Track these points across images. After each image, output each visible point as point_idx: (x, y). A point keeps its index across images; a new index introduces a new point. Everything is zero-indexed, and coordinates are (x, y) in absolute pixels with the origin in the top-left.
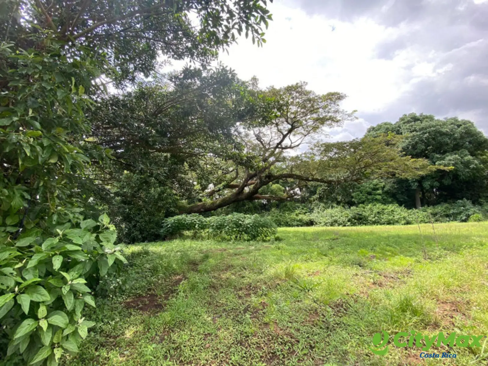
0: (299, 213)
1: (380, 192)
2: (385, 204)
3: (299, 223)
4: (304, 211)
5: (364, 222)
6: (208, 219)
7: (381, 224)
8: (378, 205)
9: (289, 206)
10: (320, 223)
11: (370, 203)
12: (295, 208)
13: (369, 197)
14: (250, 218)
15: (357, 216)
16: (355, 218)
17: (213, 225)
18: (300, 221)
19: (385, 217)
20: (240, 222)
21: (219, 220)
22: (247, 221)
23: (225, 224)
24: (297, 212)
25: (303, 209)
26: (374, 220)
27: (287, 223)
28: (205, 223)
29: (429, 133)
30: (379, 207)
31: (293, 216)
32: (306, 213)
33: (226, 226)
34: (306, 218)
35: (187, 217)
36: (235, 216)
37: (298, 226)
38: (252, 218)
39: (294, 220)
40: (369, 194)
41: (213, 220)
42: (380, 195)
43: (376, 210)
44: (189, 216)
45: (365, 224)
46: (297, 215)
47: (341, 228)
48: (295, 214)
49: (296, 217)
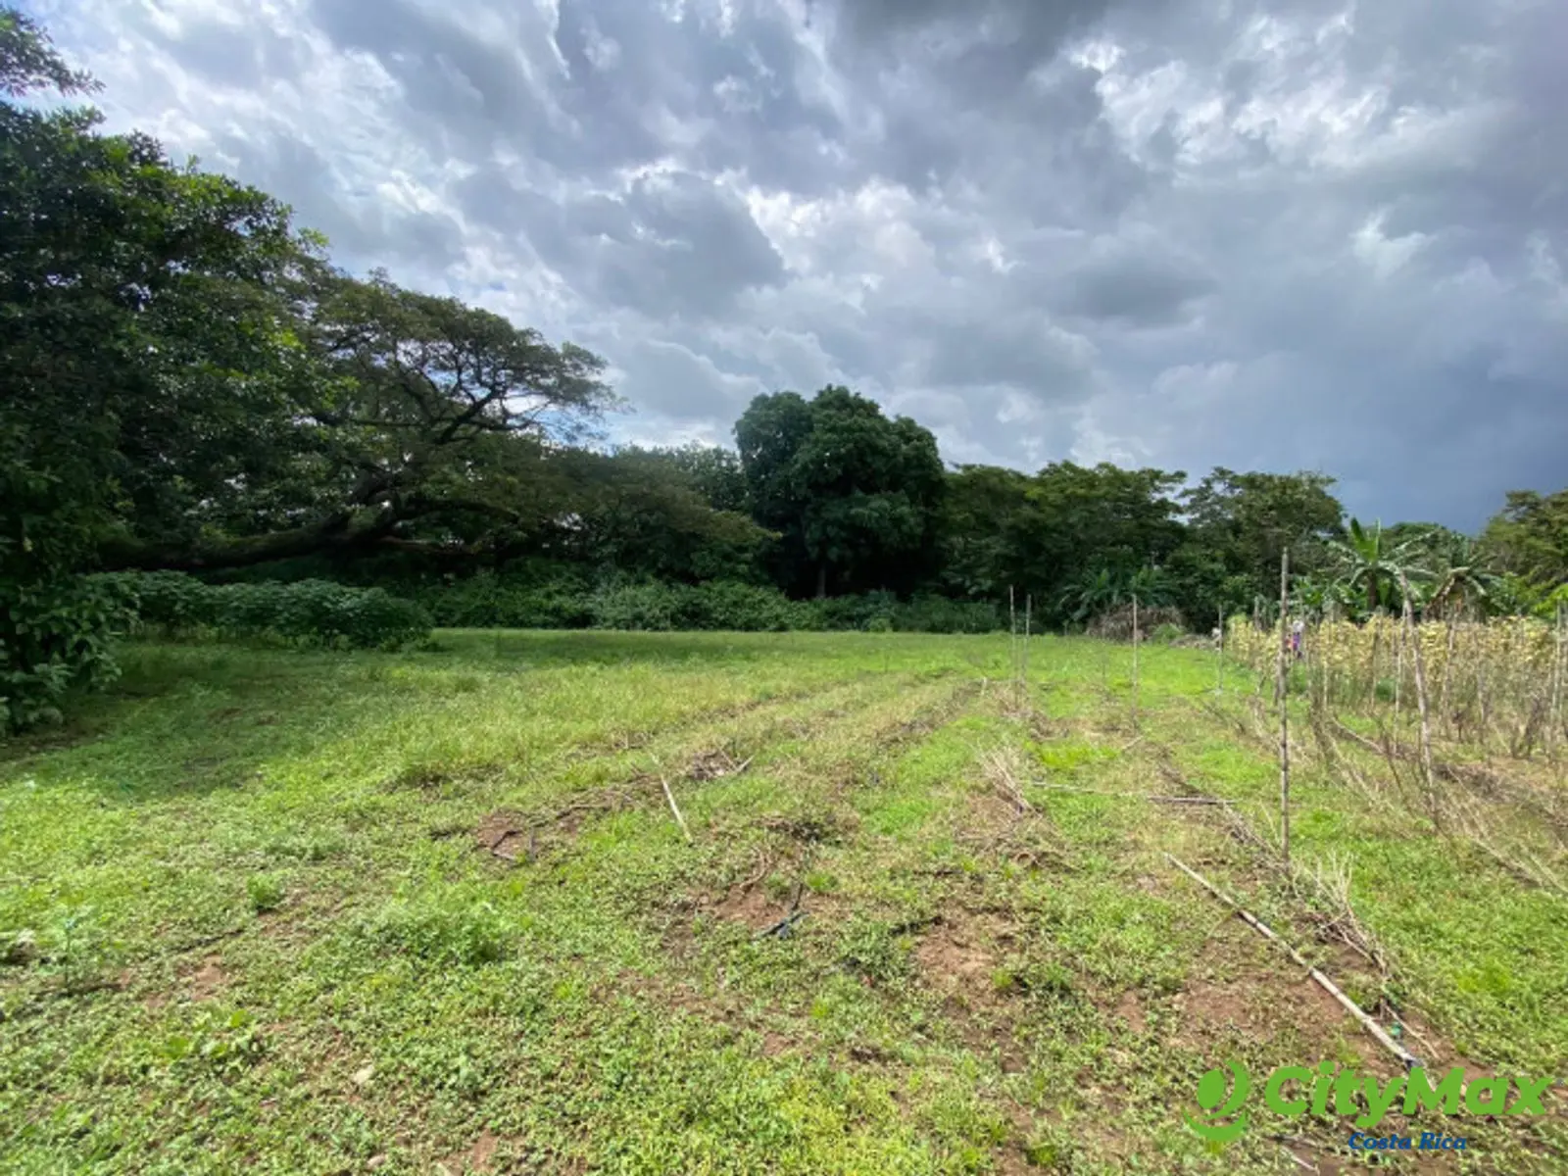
0: (559, 592)
1: (748, 556)
2: (751, 584)
3: (549, 619)
4: (572, 587)
5: (704, 623)
6: (220, 590)
7: (733, 628)
8: (737, 587)
9: (532, 571)
10: (605, 620)
11: (724, 578)
12: (547, 577)
13: (727, 566)
14: (359, 596)
15: (689, 608)
16: (684, 612)
17: (238, 608)
18: (557, 611)
19: (744, 614)
20: (327, 604)
21: (257, 594)
22: (346, 604)
23: (279, 608)
24: (552, 586)
25: (570, 579)
26: (722, 618)
27: (516, 616)
28: (208, 601)
29: (856, 442)
30: (741, 587)
31: (537, 596)
32: (577, 590)
33: (281, 612)
34: (570, 604)
35: (142, 578)
36: (313, 588)
37: (545, 626)
38: (365, 595)
39: (539, 610)
40: (727, 557)
41: (237, 592)
42: (746, 563)
43: (730, 598)
44: (148, 576)
45: (705, 628)
46: (549, 596)
47: (648, 634)
48: (541, 592)
49: (545, 601)
